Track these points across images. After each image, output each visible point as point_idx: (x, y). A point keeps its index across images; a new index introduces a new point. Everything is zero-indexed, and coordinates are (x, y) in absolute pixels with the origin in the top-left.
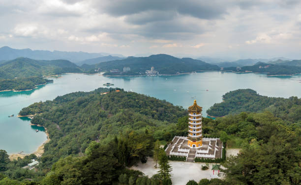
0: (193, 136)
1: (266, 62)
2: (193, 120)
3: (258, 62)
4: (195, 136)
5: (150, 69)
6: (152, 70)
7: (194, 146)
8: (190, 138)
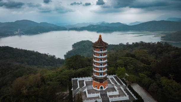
0: (101, 76)
1: (95, 24)
2: (101, 57)
3: (90, 24)
4: (103, 76)
5: (17, 31)
6: (19, 32)
7: (102, 88)
8: (96, 79)
